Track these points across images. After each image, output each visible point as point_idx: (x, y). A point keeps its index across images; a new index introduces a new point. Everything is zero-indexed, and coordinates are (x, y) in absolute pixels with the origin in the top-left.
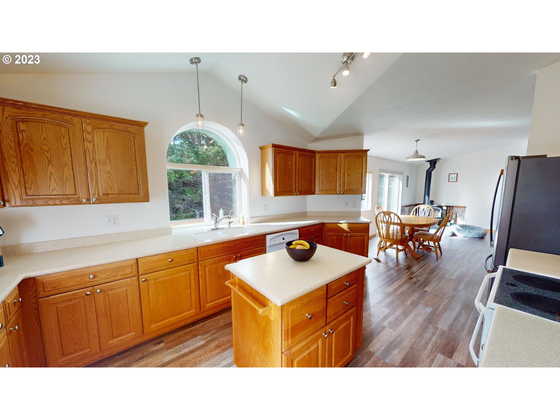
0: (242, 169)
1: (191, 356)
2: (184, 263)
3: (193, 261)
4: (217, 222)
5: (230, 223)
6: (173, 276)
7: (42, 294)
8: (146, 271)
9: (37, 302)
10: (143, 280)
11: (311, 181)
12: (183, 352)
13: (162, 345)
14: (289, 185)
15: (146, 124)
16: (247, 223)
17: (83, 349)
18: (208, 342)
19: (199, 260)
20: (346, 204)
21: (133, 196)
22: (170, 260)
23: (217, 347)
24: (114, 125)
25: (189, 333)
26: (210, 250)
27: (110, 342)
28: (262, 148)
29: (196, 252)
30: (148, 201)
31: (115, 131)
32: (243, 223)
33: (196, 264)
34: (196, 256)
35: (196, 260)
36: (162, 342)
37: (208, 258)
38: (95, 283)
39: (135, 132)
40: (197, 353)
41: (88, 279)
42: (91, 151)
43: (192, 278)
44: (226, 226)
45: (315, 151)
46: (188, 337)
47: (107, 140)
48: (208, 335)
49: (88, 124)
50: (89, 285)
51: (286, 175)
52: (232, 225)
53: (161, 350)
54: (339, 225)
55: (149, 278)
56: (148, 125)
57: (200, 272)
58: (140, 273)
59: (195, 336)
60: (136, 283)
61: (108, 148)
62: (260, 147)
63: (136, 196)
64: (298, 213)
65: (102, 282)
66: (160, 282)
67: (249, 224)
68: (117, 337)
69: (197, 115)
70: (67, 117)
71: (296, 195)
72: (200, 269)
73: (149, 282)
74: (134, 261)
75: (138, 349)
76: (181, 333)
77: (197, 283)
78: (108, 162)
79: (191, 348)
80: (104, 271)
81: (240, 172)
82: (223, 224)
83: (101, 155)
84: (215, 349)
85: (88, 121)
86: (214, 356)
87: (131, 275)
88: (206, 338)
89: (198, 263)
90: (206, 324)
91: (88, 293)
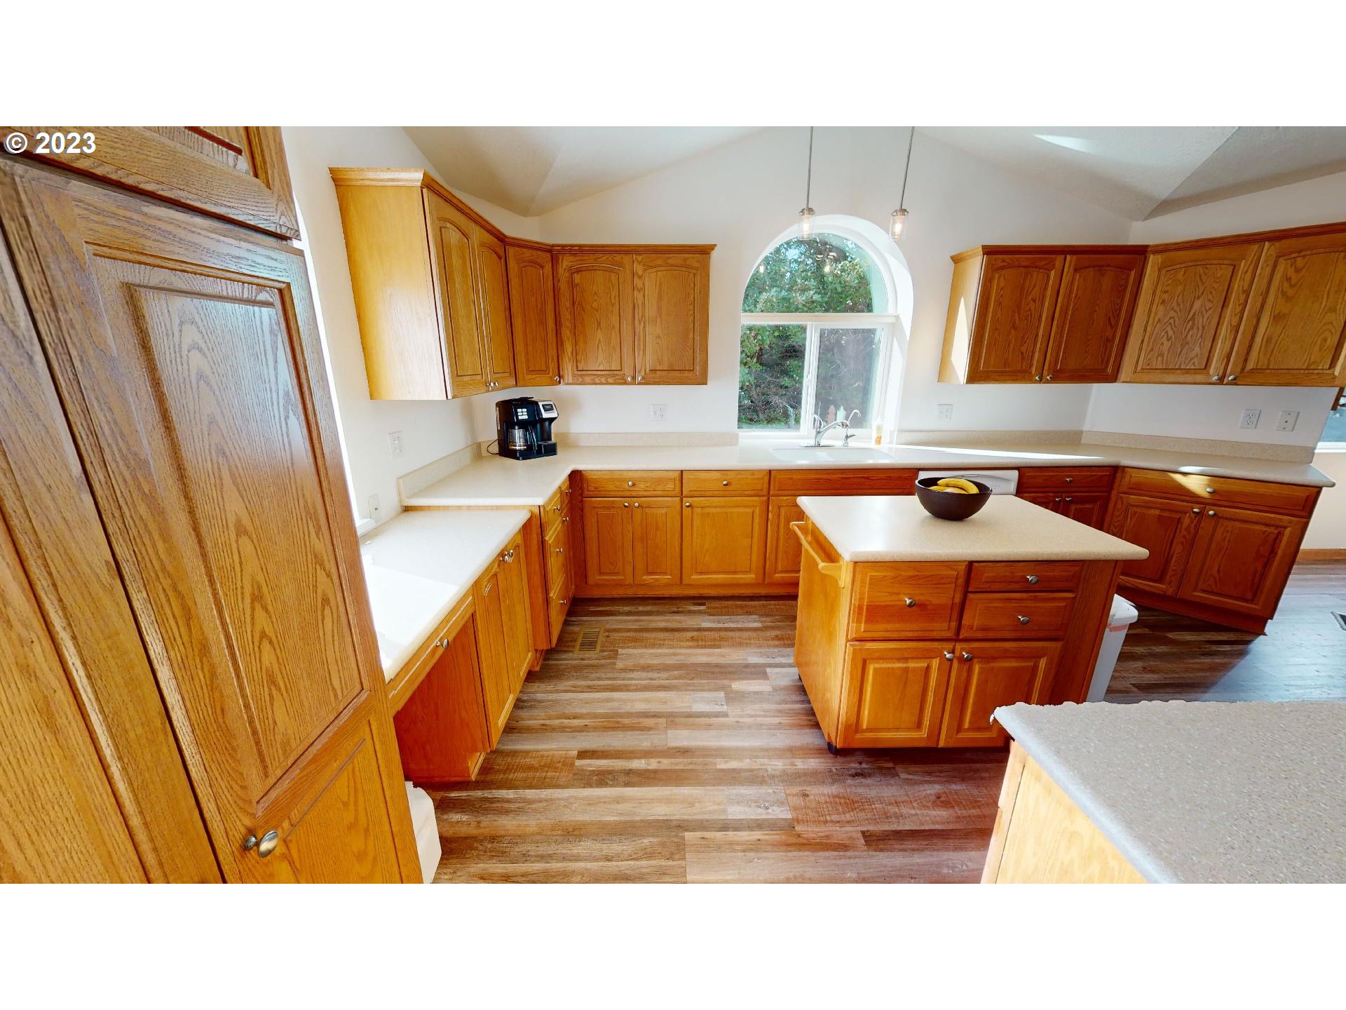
0: (897, 317)
1: (738, 634)
2: (746, 493)
3: (761, 493)
4: (819, 432)
5: (847, 437)
6: (729, 510)
7: (586, 493)
8: (692, 493)
9: (582, 501)
10: (687, 504)
11: (1109, 341)
12: (726, 625)
13: (702, 608)
14: (1022, 353)
15: (712, 247)
16: (891, 442)
17: (618, 574)
18: (766, 628)
19: (771, 493)
20: (1253, 419)
21: (686, 374)
22: (725, 483)
23: (777, 638)
24: (670, 258)
25: (741, 607)
26: (792, 479)
27: (645, 577)
28: (957, 260)
29: (766, 479)
30: (706, 384)
31: (669, 268)
32: (879, 440)
33: (765, 498)
34: (766, 486)
35: (765, 492)
36: (704, 604)
37: (786, 492)
38: (634, 494)
39: (697, 265)
40: (745, 634)
41: (626, 486)
42: (640, 303)
43: (757, 520)
44: (839, 443)
45: (1147, 246)
46: (739, 611)
47: (660, 284)
48: (769, 619)
49: (639, 263)
50: (627, 494)
51: (1014, 327)
52: (852, 443)
53: (700, 612)
54: (1178, 477)
55: (694, 504)
56: (716, 248)
57: (770, 514)
58: (684, 493)
59: (749, 613)
60: (678, 507)
61: (660, 297)
62: (952, 258)
63: (690, 374)
64: (1047, 433)
65: (641, 493)
66: (708, 514)
67: (894, 446)
68: (652, 573)
69: (803, 211)
70: (618, 257)
71: (1040, 381)
72: (770, 508)
73: (695, 509)
74: (677, 475)
75: (674, 602)
76: (730, 603)
77: (763, 533)
78: (659, 320)
79: (739, 625)
80: (644, 480)
81: (893, 324)
82: (834, 436)
83: (651, 311)
84: (773, 639)
85: (640, 258)
86: (769, 646)
87: (673, 493)
88: (765, 622)
89: (769, 498)
90: (770, 605)
91: (626, 504)
